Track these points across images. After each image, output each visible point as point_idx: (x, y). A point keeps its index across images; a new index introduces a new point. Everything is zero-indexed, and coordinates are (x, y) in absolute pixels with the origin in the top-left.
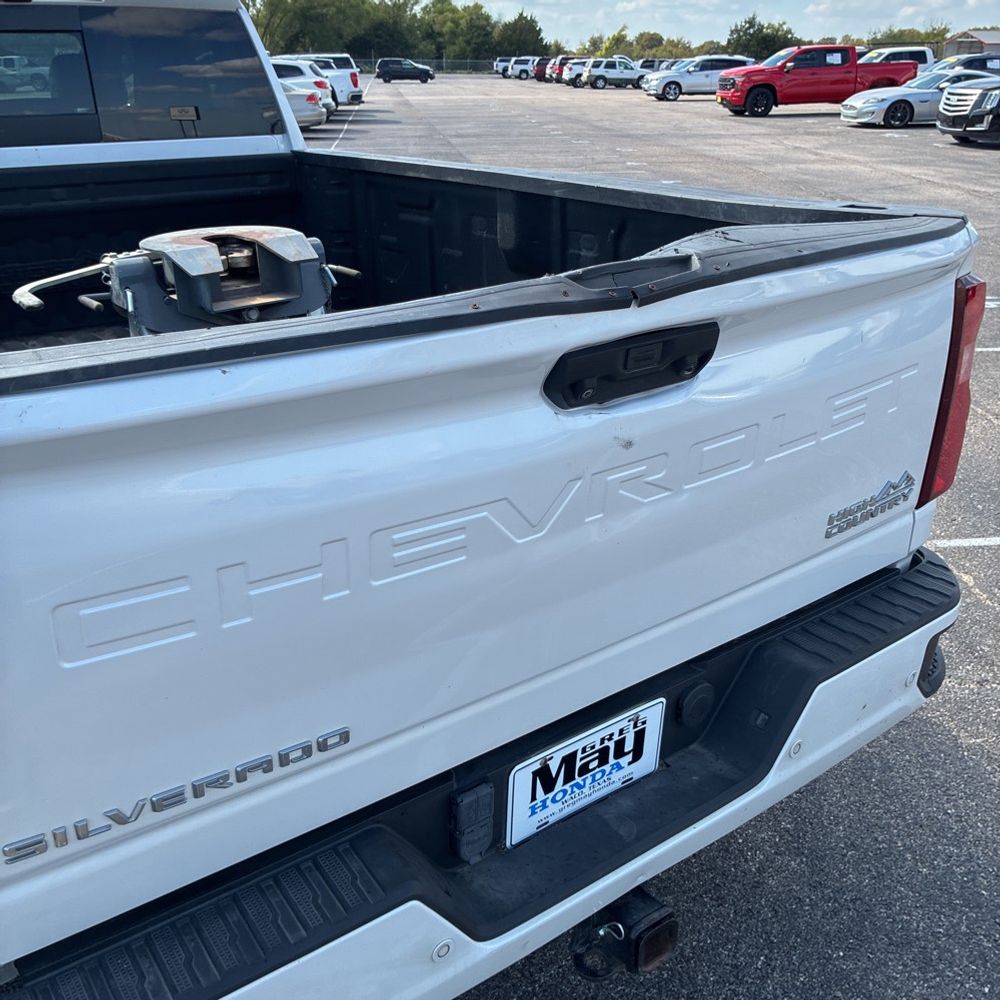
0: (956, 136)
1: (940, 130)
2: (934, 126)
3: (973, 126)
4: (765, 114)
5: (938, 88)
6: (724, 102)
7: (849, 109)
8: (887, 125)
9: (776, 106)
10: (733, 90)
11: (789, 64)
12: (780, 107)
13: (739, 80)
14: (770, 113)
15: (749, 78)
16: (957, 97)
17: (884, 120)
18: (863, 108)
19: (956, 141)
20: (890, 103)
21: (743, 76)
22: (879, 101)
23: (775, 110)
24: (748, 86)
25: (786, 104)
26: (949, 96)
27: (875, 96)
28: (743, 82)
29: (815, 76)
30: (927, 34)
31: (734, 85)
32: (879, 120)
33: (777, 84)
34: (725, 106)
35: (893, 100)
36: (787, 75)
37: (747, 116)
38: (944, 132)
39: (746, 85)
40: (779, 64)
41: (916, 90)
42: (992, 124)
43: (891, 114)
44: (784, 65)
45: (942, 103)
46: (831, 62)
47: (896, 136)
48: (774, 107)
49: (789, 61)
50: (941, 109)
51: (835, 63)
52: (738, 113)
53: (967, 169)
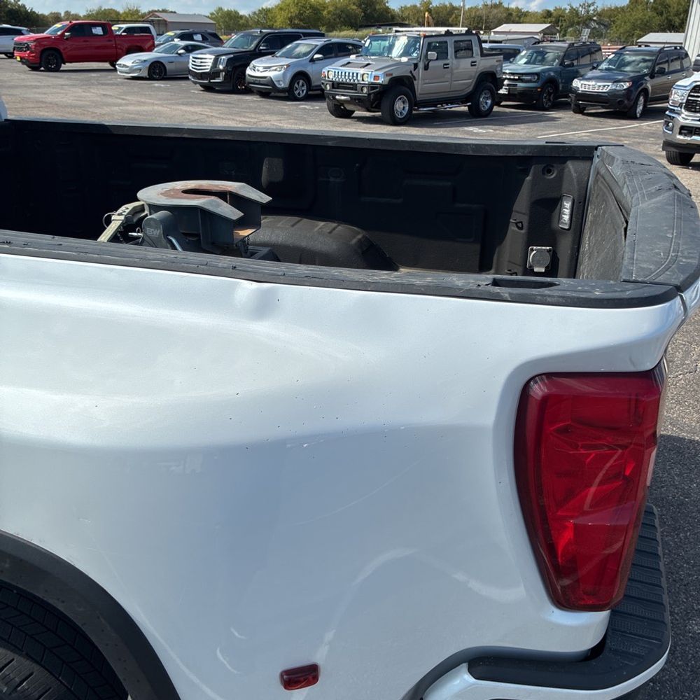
0: (202, 85)
1: (193, 81)
2: (187, 79)
3: (214, 79)
4: (57, 70)
5: (177, 53)
6: (23, 60)
7: (123, 67)
8: (151, 77)
9: (64, 64)
10: (28, 52)
11: (67, 34)
12: (67, 64)
13: (32, 44)
14: (61, 69)
15: (39, 43)
16: (200, 60)
17: (149, 75)
18: (133, 66)
19: (202, 89)
20: (150, 63)
21: (34, 41)
22: (142, 62)
23: (64, 67)
24: (40, 49)
25: (71, 62)
26: (194, 60)
27: (140, 58)
28: (35, 46)
29: (88, 43)
30: (125, 13)
31: (28, 48)
32: (145, 74)
33: (61, 47)
34: (23, 63)
35: (152, 61)
36: (68, 42)
37: (42, 71)
38: (195, 83)
39: (38, 48)
40: (59, 33)
41: (163, 55)
42: (225, 77)
43: (152, 71)
44: (63, 35)
45: (190, 64)
46: (96, 33)
47: (162, 85)
48: (63, 65)
49: (66, 31)
50: (191, 68)
51: (99, 34)
52: (34, 68)
53: (228, 107)
